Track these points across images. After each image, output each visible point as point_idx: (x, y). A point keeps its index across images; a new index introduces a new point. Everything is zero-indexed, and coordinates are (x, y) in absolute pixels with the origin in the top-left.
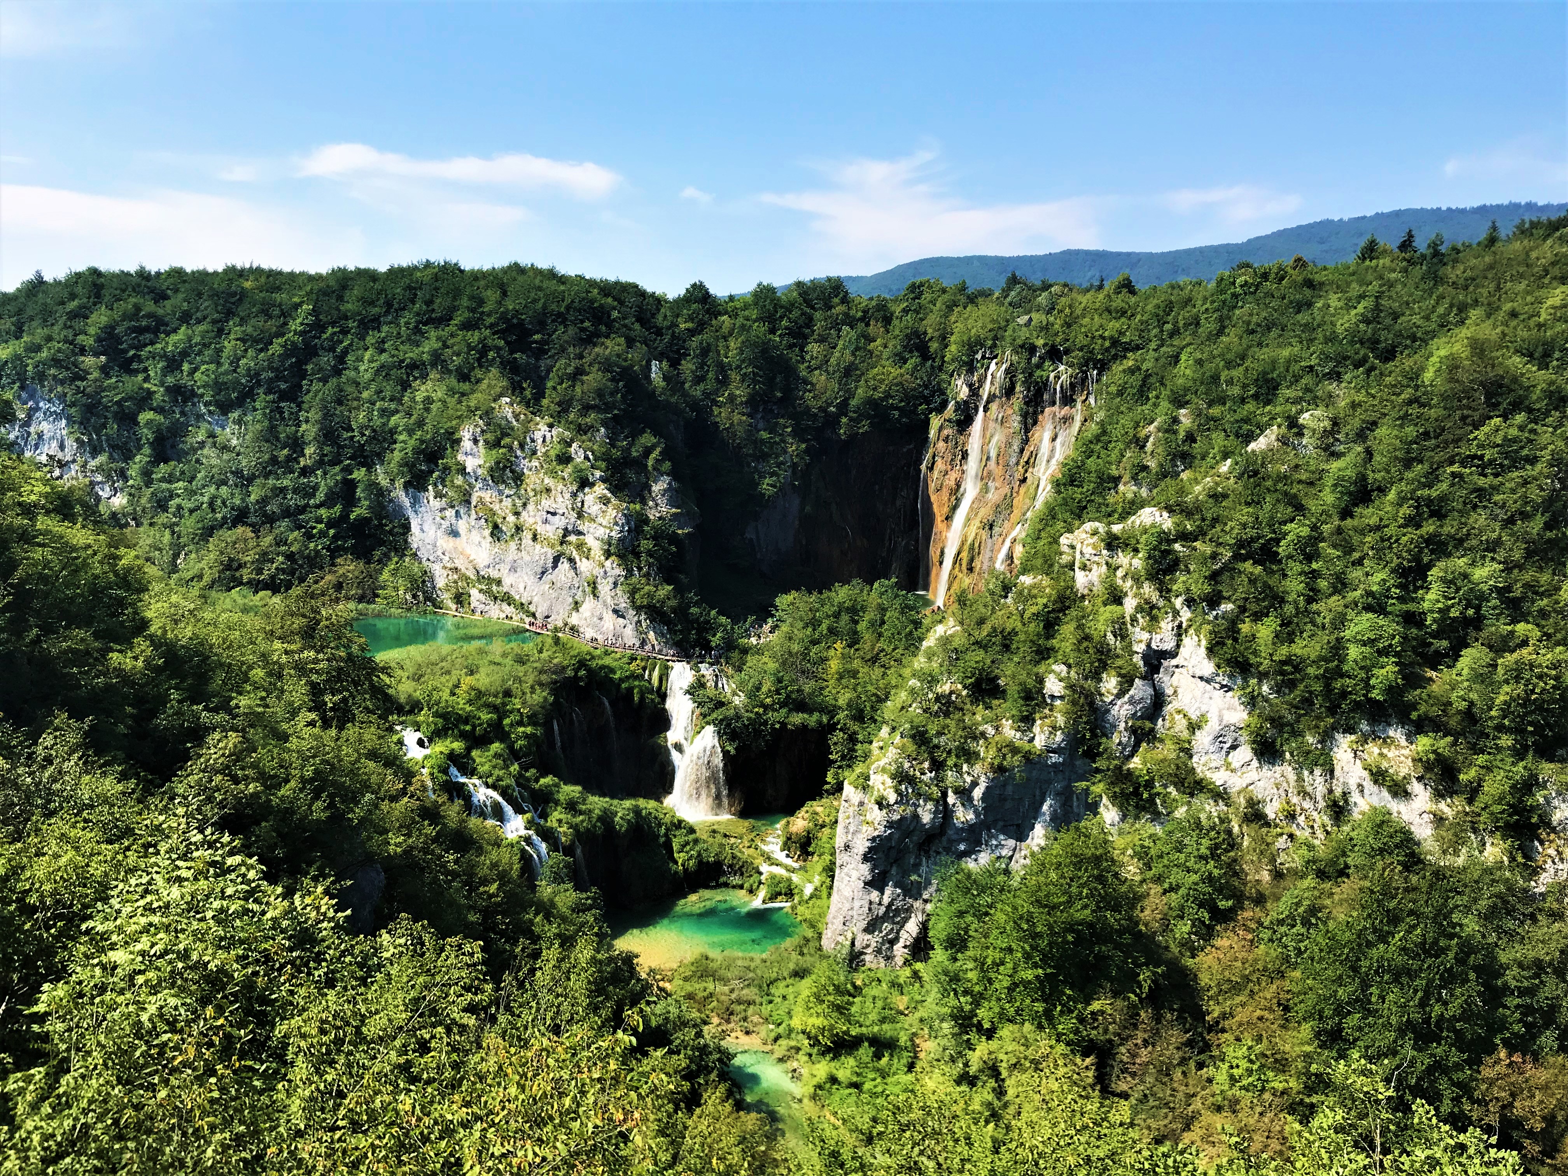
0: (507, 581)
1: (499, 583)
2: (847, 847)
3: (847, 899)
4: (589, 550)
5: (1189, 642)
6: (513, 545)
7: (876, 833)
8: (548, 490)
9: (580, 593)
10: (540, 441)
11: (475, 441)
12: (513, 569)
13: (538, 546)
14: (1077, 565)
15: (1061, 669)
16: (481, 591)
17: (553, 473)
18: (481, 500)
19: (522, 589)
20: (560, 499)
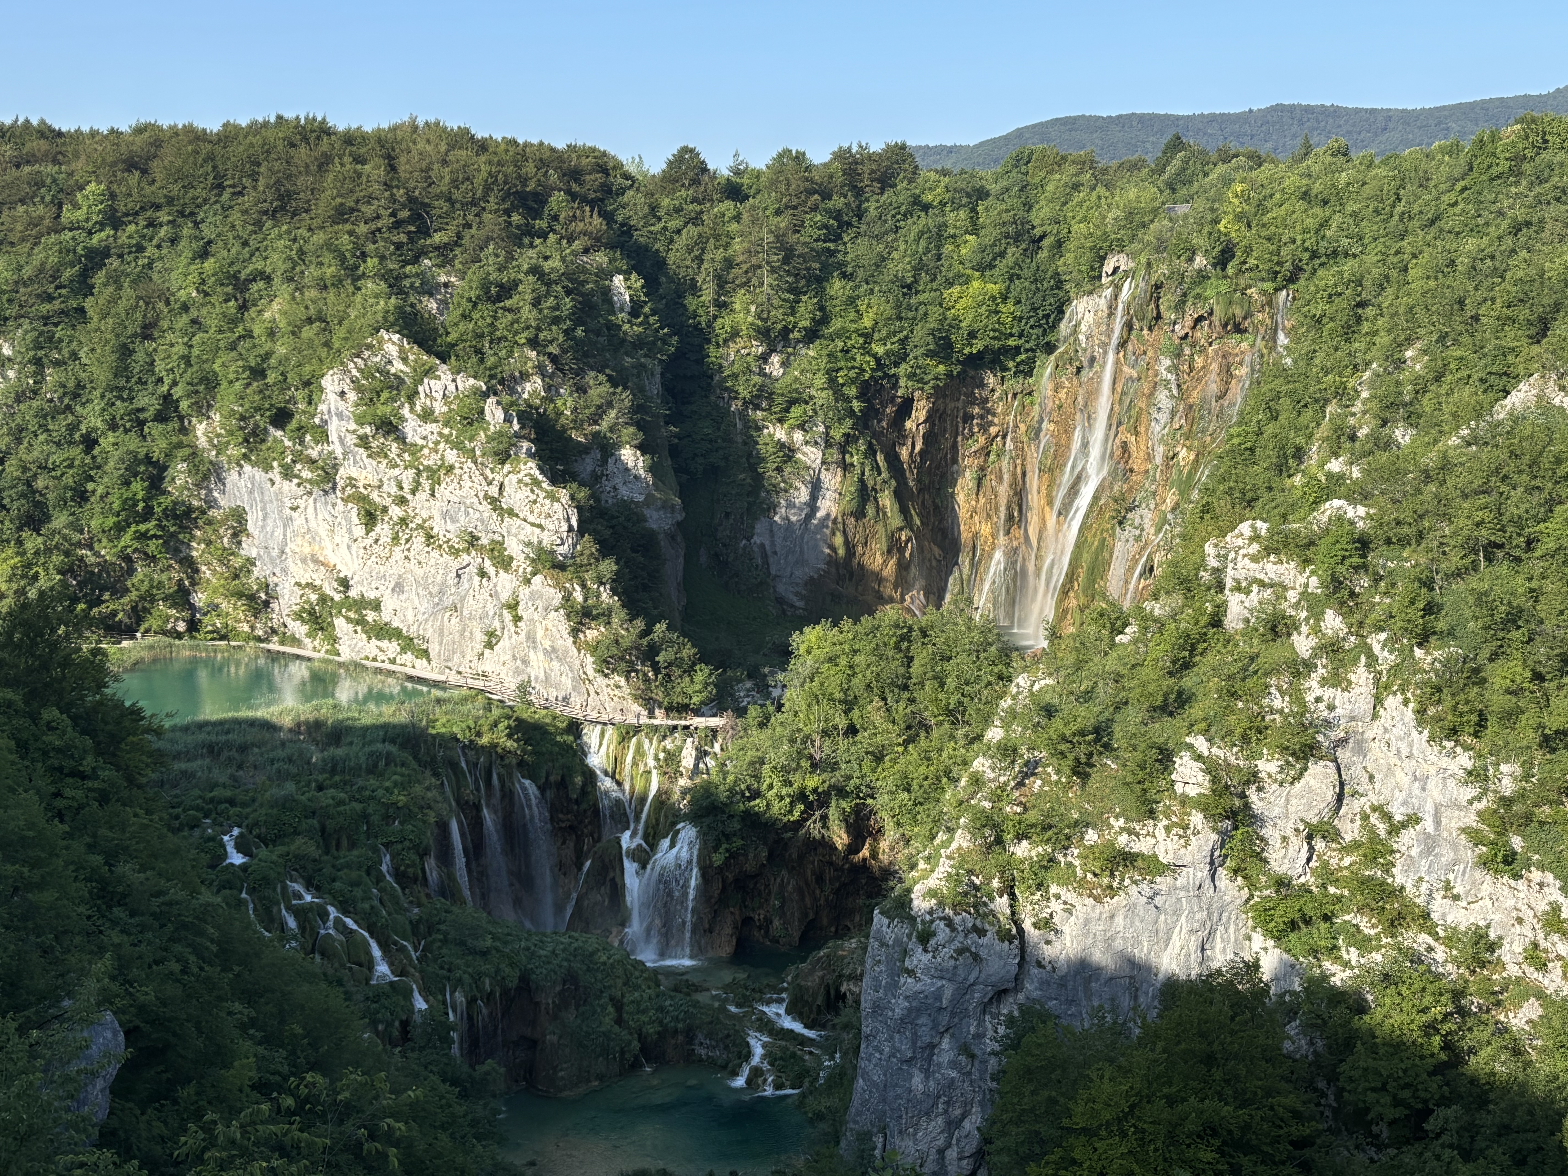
0: (389, 604)
1: (376, 606)
2: (878, 1009)
3: (875, 1084)
4: (511, 558)
5: (1392, 702)
6: (398, 553)
7: (919, 986)
8: (451, 468)
9: (497, 624)
10: (439, 396)
11: (342, 394)
12: (398, 588)
13: (435, 554)
14: (1229, 583)
15: (1201, 744)
16: (349, 620)
17: (458, 446)
18: (351, 482)
19: (410, 618)
20: (467, 483)
